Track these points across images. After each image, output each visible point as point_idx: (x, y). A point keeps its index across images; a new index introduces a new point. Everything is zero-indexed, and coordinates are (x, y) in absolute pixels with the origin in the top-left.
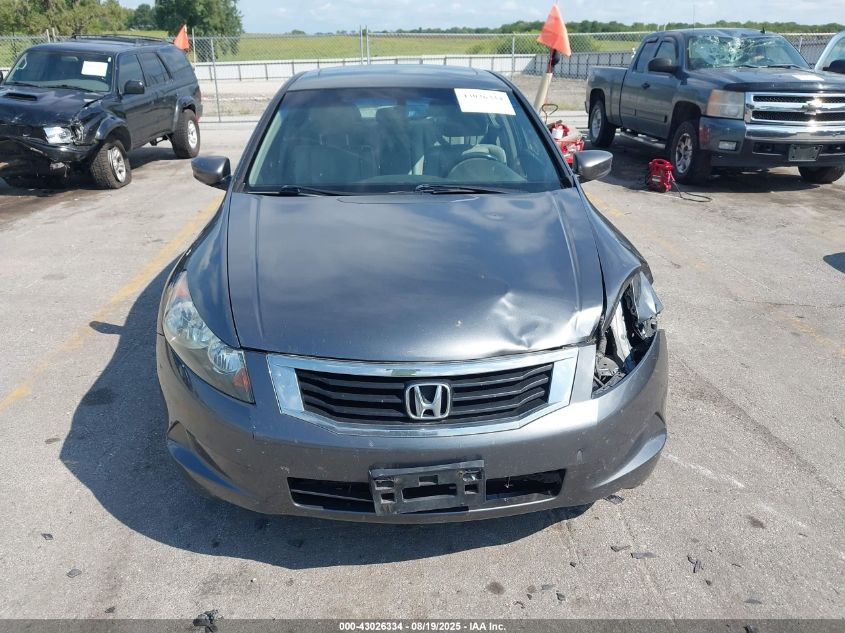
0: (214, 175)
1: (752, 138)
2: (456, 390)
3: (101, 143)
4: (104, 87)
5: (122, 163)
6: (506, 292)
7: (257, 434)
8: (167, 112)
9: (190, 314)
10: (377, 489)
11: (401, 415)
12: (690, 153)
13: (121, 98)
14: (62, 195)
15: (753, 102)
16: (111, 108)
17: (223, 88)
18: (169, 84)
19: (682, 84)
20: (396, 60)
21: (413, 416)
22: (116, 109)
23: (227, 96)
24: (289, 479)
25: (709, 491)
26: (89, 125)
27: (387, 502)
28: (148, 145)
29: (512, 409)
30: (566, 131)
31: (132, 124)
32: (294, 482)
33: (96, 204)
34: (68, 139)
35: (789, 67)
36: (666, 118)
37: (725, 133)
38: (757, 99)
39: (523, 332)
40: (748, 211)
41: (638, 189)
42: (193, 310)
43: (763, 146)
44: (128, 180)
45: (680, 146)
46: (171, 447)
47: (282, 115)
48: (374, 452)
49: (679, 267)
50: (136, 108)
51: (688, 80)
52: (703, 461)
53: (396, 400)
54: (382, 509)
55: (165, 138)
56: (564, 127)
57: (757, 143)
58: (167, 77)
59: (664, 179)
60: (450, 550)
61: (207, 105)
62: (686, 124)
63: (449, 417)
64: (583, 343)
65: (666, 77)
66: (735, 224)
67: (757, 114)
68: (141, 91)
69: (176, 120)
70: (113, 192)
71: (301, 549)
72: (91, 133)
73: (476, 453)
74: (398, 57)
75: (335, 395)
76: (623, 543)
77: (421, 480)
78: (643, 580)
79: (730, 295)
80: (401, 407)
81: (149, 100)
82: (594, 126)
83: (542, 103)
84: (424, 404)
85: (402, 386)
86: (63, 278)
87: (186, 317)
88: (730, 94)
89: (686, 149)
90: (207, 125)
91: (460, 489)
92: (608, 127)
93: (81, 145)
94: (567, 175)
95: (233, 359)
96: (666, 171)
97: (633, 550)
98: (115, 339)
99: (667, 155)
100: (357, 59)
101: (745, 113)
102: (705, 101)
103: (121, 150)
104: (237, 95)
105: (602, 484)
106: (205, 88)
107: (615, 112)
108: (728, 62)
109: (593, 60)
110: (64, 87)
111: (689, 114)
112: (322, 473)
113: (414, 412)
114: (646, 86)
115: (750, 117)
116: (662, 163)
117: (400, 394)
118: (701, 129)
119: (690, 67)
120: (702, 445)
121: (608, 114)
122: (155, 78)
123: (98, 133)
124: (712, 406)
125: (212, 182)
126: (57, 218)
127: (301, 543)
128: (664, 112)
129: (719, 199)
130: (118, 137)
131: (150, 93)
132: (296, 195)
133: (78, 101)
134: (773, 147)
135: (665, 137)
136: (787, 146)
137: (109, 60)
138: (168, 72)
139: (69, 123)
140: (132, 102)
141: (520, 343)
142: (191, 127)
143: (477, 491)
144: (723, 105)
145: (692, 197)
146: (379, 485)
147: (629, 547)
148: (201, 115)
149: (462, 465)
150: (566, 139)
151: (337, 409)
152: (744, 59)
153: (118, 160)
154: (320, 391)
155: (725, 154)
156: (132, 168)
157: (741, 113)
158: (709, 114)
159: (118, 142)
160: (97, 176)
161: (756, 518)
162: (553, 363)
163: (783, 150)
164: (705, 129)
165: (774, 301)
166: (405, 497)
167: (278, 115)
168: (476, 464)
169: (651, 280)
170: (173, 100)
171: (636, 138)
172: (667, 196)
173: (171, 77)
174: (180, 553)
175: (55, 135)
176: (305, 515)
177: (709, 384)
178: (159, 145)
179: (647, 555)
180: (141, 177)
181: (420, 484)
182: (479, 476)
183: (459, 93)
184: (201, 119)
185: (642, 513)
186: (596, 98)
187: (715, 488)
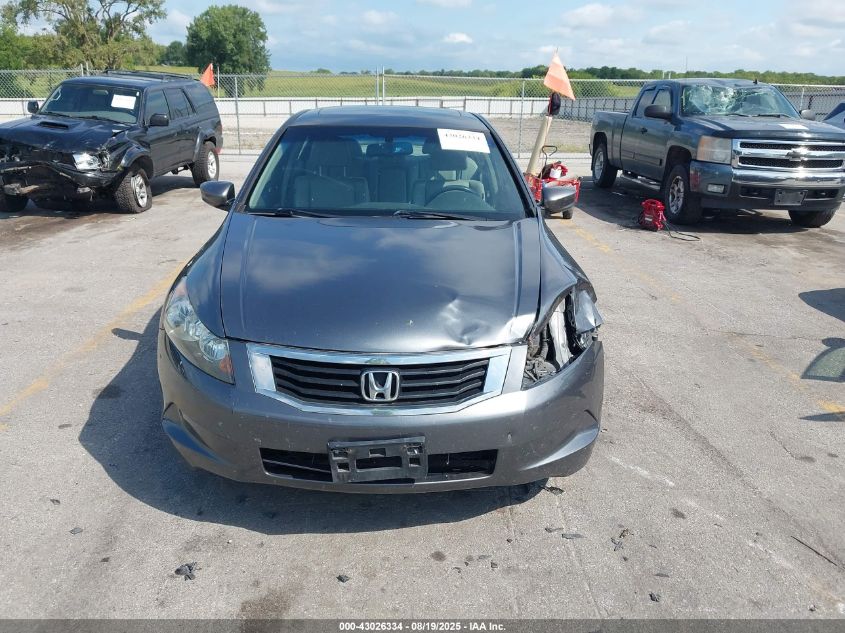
0: (220, 197)
1: (739, 182)
2: (404, 378)
3: (126, 170)
4: (131, 119)
5: (144, 189)
6: (454, 299)
7: (235, 409)
8: (188, 143)
9: (187, 311)
10: (334, 458)
11: (358, 397)
12: (682, 195)
13: (146, 129)
14: (86, 218)
15: (739, 148)
16: (138, 139)
17: (245, 122)
18: (193, 117)
19: (676, 129)
20: (417, 100)
21: (366, 398)
22: (141, 139)
23: (250, 130)
24: (262, 450)
25: (642, 488)
26: (114, 154)
27: (342, 471)
28: (170, 174)
29: (452, 396)
30: (564, 171)
31: (156, 154)
32: (266, 453)
33: (119, 226)
34: (95, 166)
35: (779, 116)
36: (661, 161)
37: (714, 176)
38: (743, 145)
39: (464, 332)
40: (732, 250)
41: (631, 228)
42: (190, 308)
43: (749, 190)
44: (149, 206)
45: (673, 188)
46: (165, 425)
47: (283, 148)
48: (332, 427)
49: (656, 298)
50: (159, 139)
51: (682, 126)
52: (642, 463)
53: (353, 384)
54: (338, 477)
55: (186, 168)
56: (563, 168)
57: (743, 187)
58: (190, 110)
59: (656, 218)
60: (403, 524)
61: (227, 138)
62: (678, 167)
63: (398, 400)
64: (516, 343)
65: (661, 122)
66: (717, 262)
67: (744, 160)
68: (165, 123)
69: (196, 151)
70: (134, 216)
71: (274, 520)
72: (117, 161)
73: (419, 431)
74: (419, 98)
75: (301, 379)
76: (557, 526)
77: (372, 452)
78: (568, 555)
79: (698, 324)
80: (357, 390)
81: (172, 132)
82: (596, 168)
83: (542, 145)
84: (376, 388)
85: (358, 372)
86: (83, 290)
87: (184, 313)
88: (718, 140)
89: (679, 191)
90: (228, 157)
91: (404, 462)
92: (609, 169)
93: (107, 172)
94: (531, 207)
95: (220, 348)
96: (657, 211)
97: (564, 531)
98: (134, 343)
99: (661, 197)
100: (374, 99)
101: (733, 158)
102: (696, 146)
103: (144, 178)
104: (260, 130)
105: (532, 467)
106: (226, 122)
107: (616, 155)
108: (720, 111)
109: (610, 105)
110: (94, 117)
111: (681, 158)
112: (290, 446)
113: (368, 395)
114: (644, 131)
115: (737, 163)
116: (654, 203)
117: (357, 379)
118: (692, 172)
119: (685, 114)
120: (644, 451)
121: (609, 157)
122: (180, 113)
123: (123, 161)
124: (660, 419)
125: (218, 204)
126: (80, 237)
127: (274, 515)
128: (659, 155)
129: (708, 239)
130: (141, 165)
131: (174, 125)
132: (290, 216)
133: (106, 131)
134: (760, 191)
135: (661, 179)
136: (773, 190)
137: (138, 94)
138: (192, 106)
139: (96, 151)
140: (157, 133)
141: (461, 341)
142: (211, 158)
143: (419, 464)
144: (712, 151)
145: (681, 236)
146: (336, 455)
147: (561, 529)
148: (221, 147)
149: (406, 440)
150: (564, 178)
151: (303, 390)
152: (735, 108)
153: (141, 187)
154: (289, 374)
155: (714, 196)
156: (154, 195)
157: (729, 158)
158: (699, 159)
159: (142, 170)
160: (120, 201)
161: (679, 510)
162: (488, 359)
163: (769, 194)
164: (696, 172)
165: (738, 331)
166: (358, 467)
167: (280, 146)
168: (417, 440)
169: (594, 299)
170: (195, 132)
171: (634, 180)
172: (659, 235)
173: (194, 111)
174: (169, 518)
175: (83, 161)
176: (275, 482)
177: (662, 401)
178: (180, 174)
179: (577, 536)
180: (161, 203)
181: (371, 456)
182: (420, 449)
183: (441, 132)
184: (222, 151)
185: (578, 503)
186: (599, 142)
187: (649, 486)
